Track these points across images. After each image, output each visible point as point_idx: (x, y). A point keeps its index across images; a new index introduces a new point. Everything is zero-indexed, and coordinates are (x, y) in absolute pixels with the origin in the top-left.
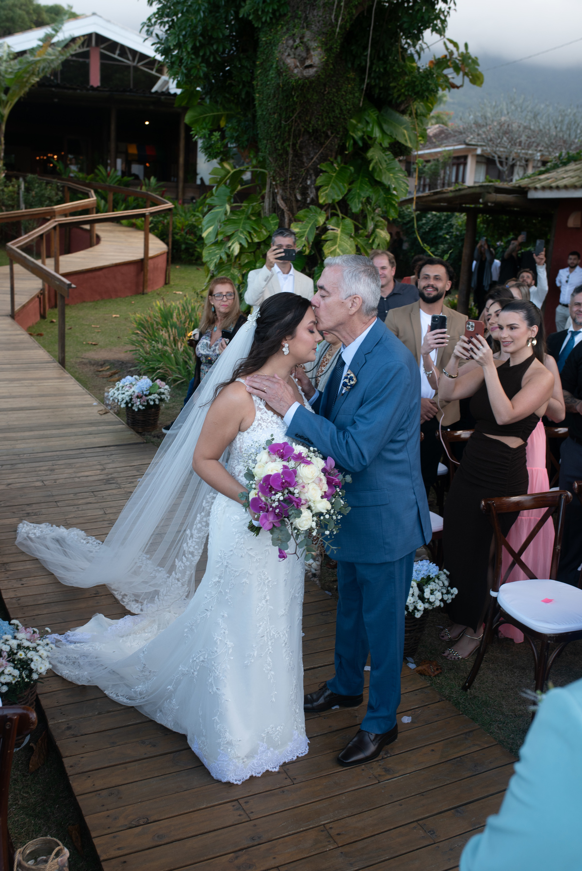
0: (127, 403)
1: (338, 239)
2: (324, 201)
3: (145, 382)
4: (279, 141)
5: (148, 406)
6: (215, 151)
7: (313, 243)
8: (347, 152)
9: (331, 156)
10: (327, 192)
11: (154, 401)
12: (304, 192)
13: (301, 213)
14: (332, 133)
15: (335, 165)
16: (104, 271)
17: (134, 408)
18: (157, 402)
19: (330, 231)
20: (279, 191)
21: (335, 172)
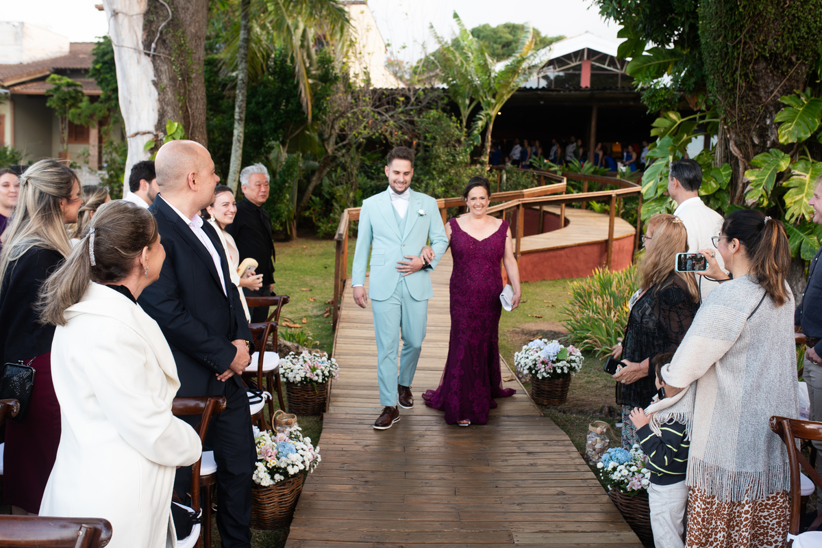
0: (530, 369)
1: (806, 187)
2: (786, 140)
3: (554, 347)
4: (727, 72)
5: (554, 374)
6: (658, 99)
7: (772, 191)
8: (818, 81)
9: (798, 88)
10: (790, 129)
11: (562, 369)
12: (763, 134)
13: (758, 159)
14: (798, 59)
15: (803, 99)
16: (566, 250)
17: (538, 375)
18: (566, 371)
19: (794, 177)
20: (731, 136)
21: (802, 106)
